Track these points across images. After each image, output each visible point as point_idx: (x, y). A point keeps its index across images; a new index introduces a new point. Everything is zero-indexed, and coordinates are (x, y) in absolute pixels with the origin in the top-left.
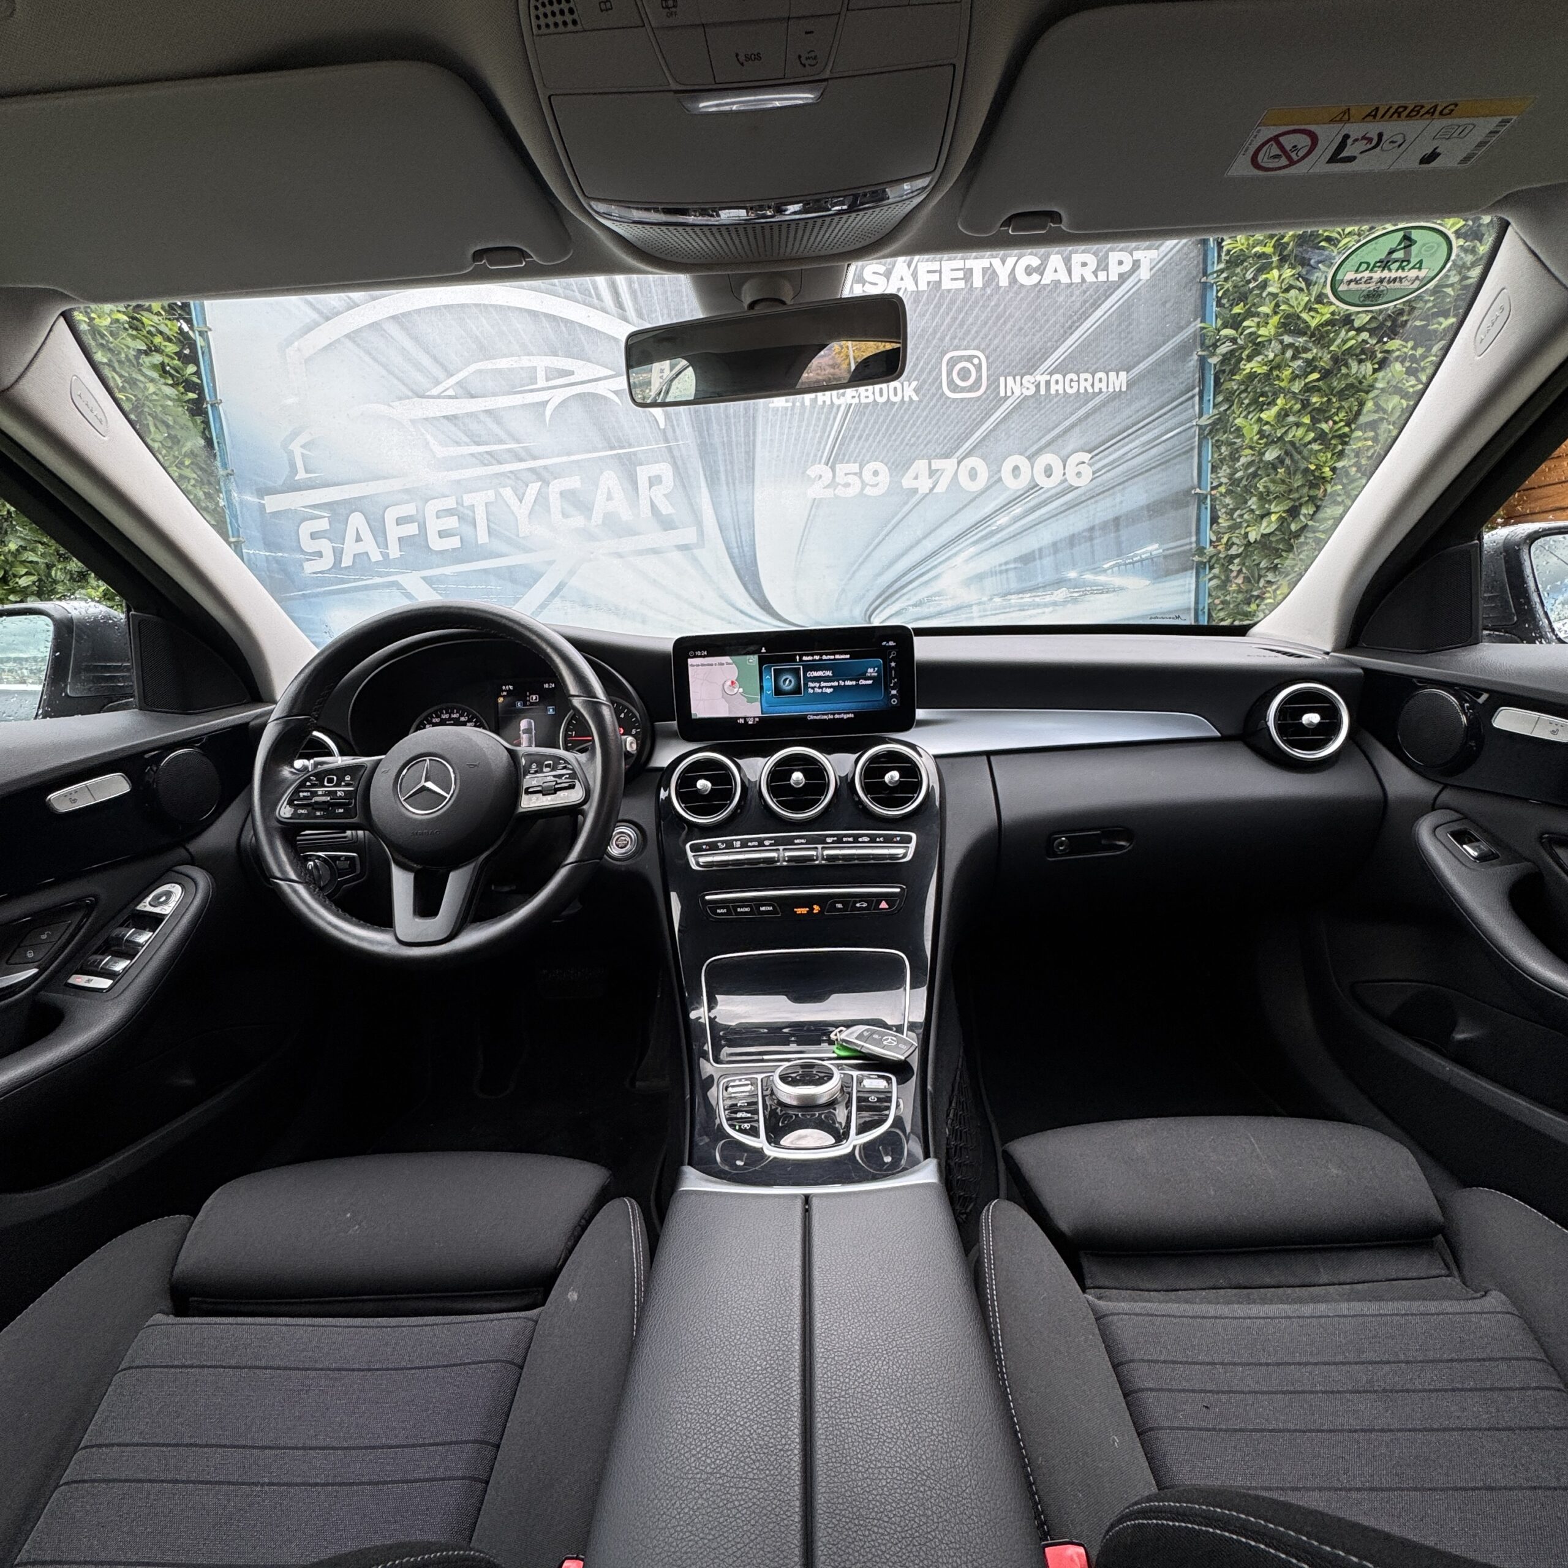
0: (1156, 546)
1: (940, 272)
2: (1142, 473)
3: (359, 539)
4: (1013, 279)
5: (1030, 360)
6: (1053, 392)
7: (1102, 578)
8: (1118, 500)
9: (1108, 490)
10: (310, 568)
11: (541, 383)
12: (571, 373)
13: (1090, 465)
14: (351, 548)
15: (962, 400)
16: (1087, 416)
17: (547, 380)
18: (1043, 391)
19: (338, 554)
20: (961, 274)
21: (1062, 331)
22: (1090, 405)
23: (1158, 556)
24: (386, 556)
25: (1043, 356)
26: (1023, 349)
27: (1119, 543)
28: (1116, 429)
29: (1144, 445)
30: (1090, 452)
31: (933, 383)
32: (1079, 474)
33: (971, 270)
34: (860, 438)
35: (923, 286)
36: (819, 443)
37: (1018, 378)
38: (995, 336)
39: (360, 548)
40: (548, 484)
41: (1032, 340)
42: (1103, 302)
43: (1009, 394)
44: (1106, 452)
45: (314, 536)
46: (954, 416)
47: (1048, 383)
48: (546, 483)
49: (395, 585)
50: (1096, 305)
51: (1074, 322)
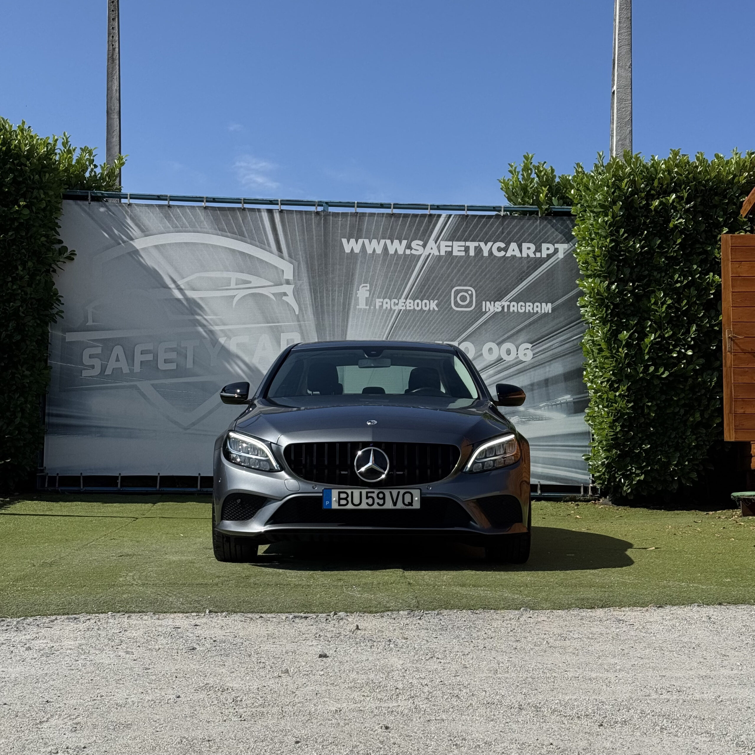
0: (569, 396)
1: (452, 247)
2: (560, 357)
3: (117, 360)
4: (491, 252)
5: (499, 294)
6: (511, 311)
7: (539, 412)
8: (547, 370)
9: (542, 364)
10: (85, 373)
11: (233, 286)
12: (250, 282)
13: (532, 350)
14: (112, 365)
15: (462, 311)
16: (530, 324)
17: (236, 284)
18: (506, 310)
19: (104, 368)
20: (463, 249)
21: (516, 281)
22: (532, 319)
23: (570, 402)
24: (131, 371)
25: (506, 292)
26: (495, 288)
27: (548, 394)
28: (546, 332)
29: (562, 341)
30: (531, 343)
31: (446, 302)
32: (525, 354)
33: (468, 247)
34: (405, 328)
35: (443, 253)
36: (383, 328)
37: (492, 303)
38: (480, 281)
39: (118, 365)
40: (230, 339)
41: (500, 283)
42: (539, 267)
43: (487, 310)
44: (541, 344)
45: (91, 356)
46: (457, 319)
47: (509, 306)
48: (229, 338)
49: (135, 387)
50: (535, 269)
51: (523, 276)
